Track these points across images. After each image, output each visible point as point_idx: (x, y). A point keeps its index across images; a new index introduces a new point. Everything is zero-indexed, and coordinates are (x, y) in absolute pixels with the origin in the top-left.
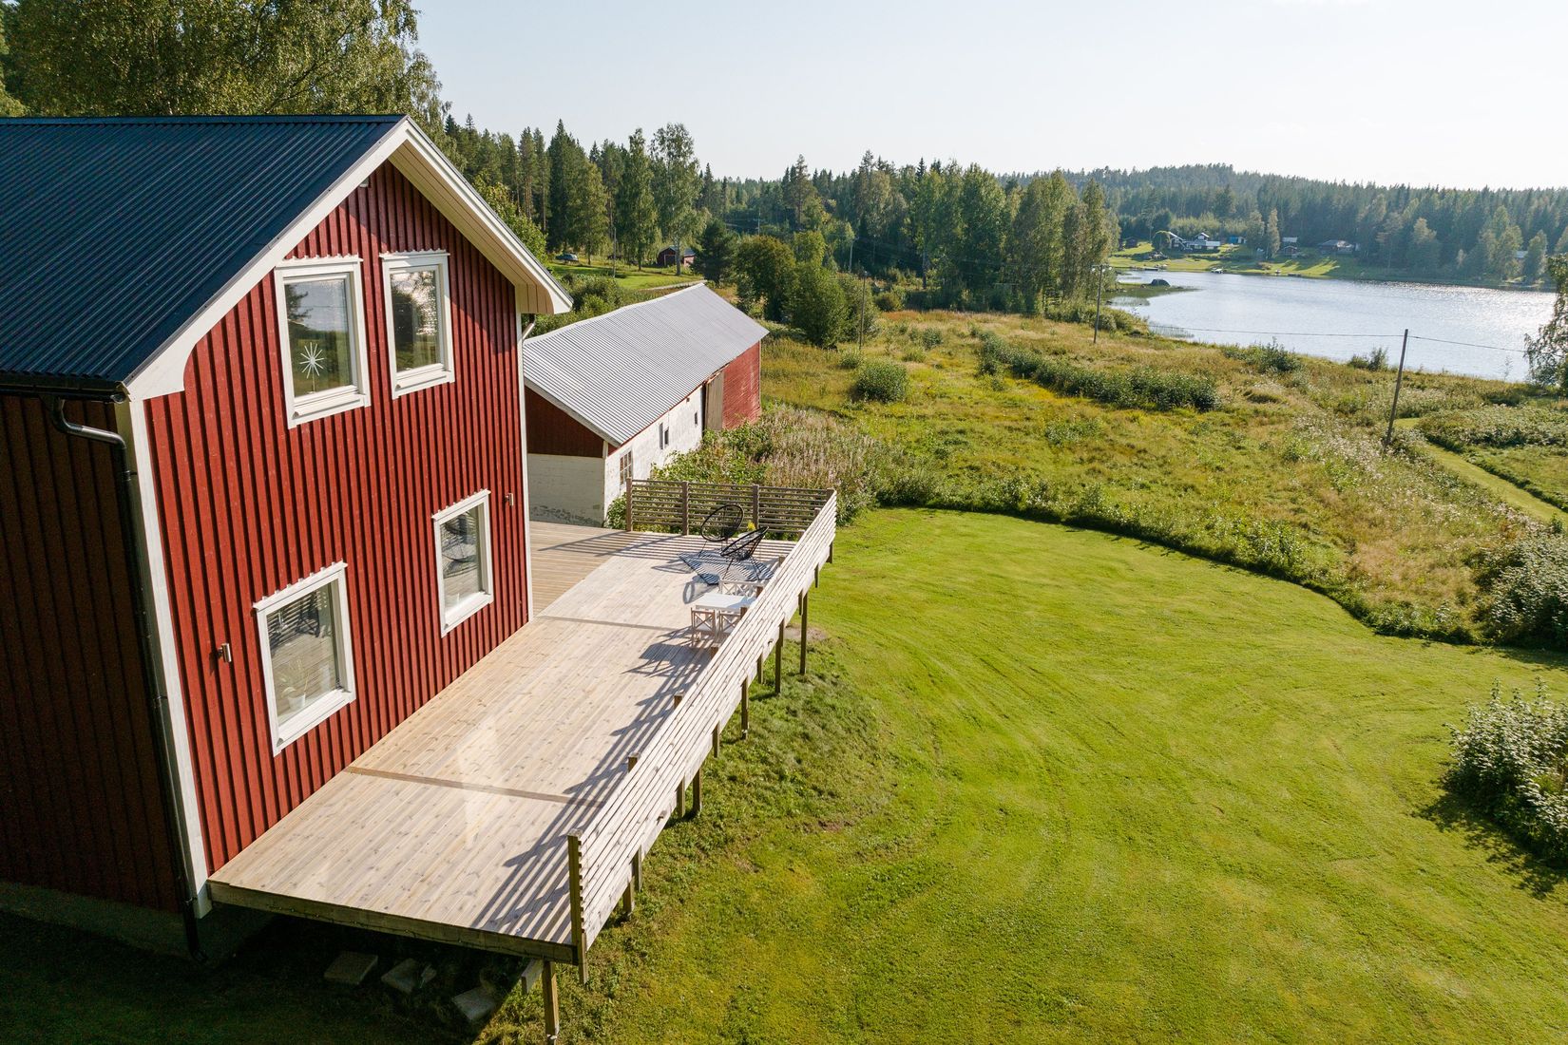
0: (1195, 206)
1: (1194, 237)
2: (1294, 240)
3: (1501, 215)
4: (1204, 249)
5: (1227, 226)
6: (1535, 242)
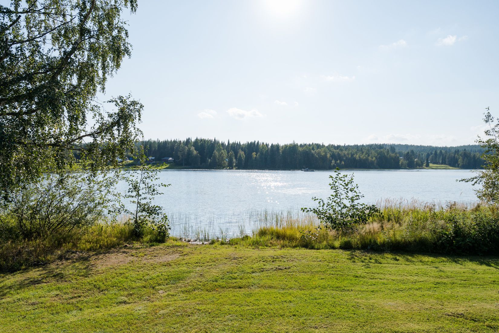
2: (154, 158)
6: (231, 155)
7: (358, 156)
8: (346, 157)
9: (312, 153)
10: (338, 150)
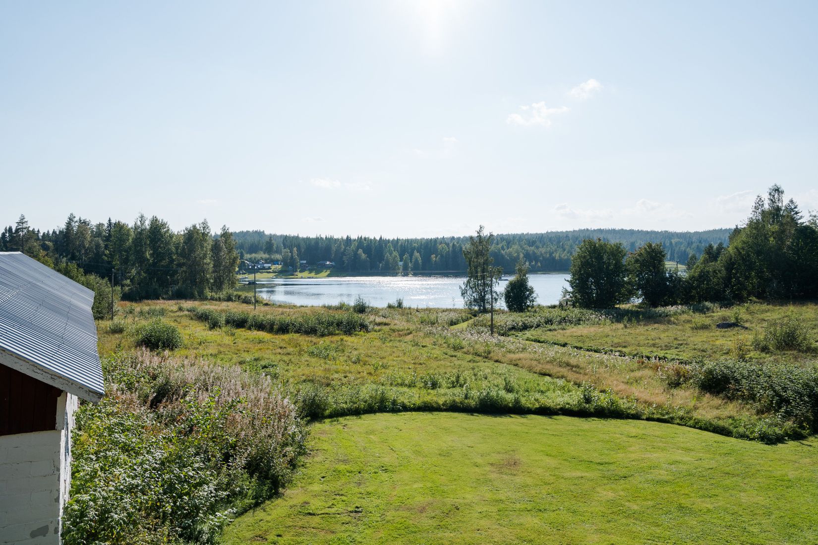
0: (253, 249)
1: (258, 262)
2: (305, 262)
3: (389, 247)
4: (264, 268)
5: (272, 257)
6: (406, 258)
7: (557, 255)
8: (543, 257)
9: (502, 254)
10: (533, 248)
